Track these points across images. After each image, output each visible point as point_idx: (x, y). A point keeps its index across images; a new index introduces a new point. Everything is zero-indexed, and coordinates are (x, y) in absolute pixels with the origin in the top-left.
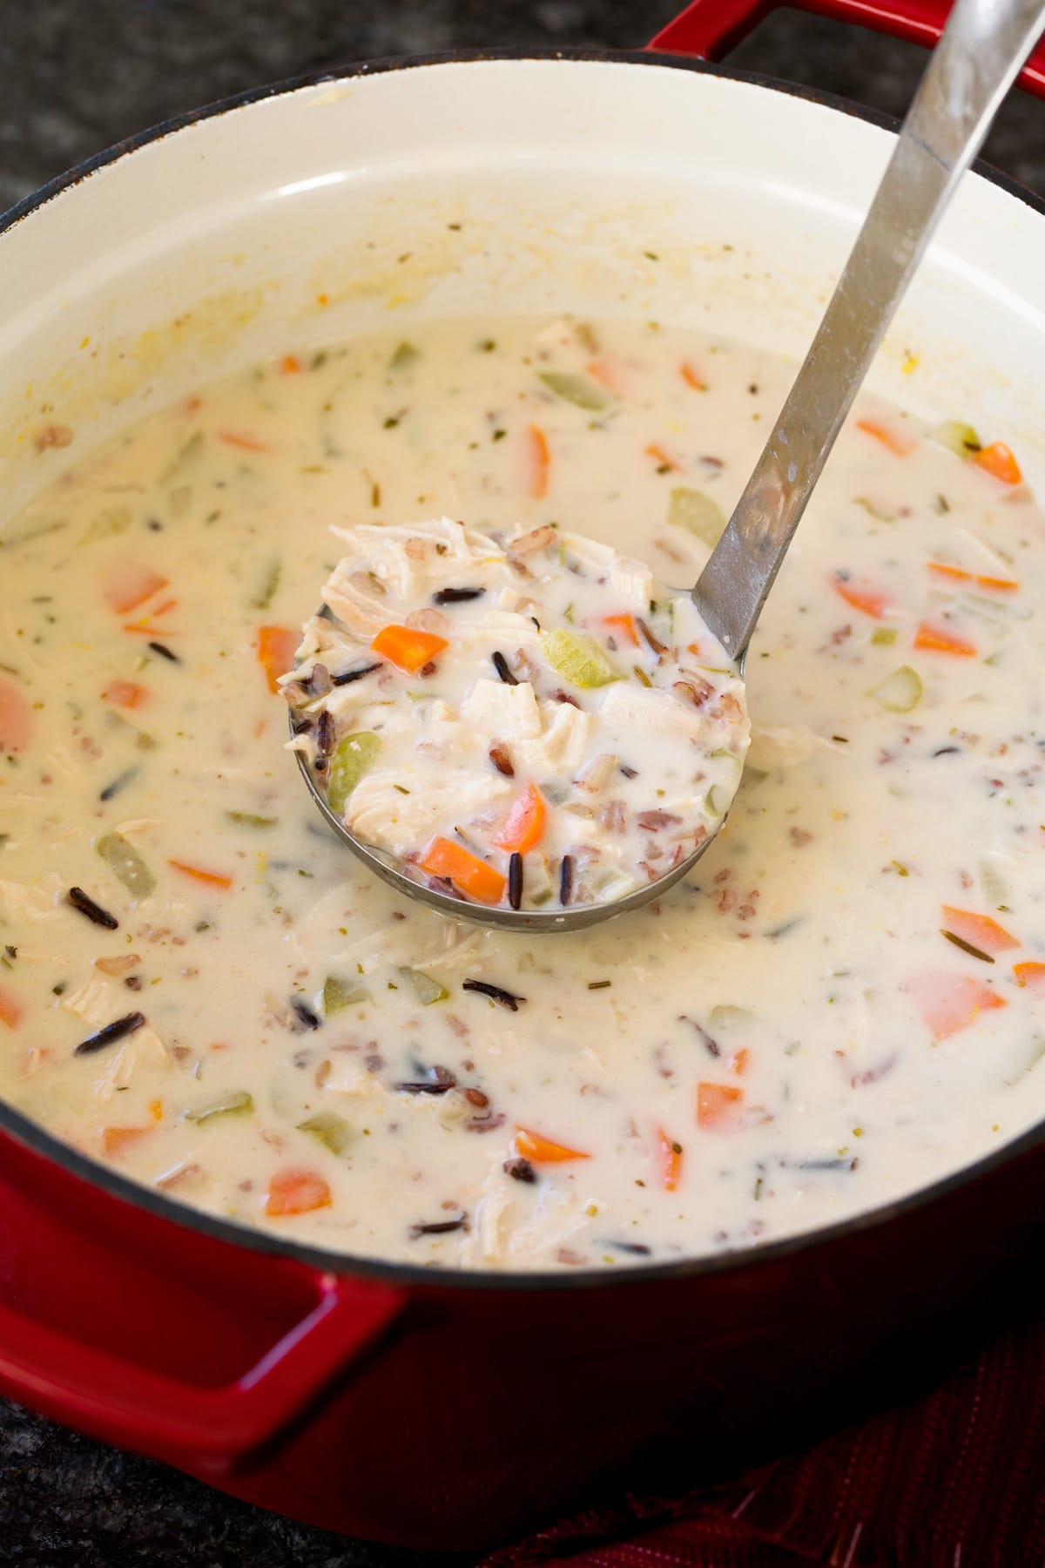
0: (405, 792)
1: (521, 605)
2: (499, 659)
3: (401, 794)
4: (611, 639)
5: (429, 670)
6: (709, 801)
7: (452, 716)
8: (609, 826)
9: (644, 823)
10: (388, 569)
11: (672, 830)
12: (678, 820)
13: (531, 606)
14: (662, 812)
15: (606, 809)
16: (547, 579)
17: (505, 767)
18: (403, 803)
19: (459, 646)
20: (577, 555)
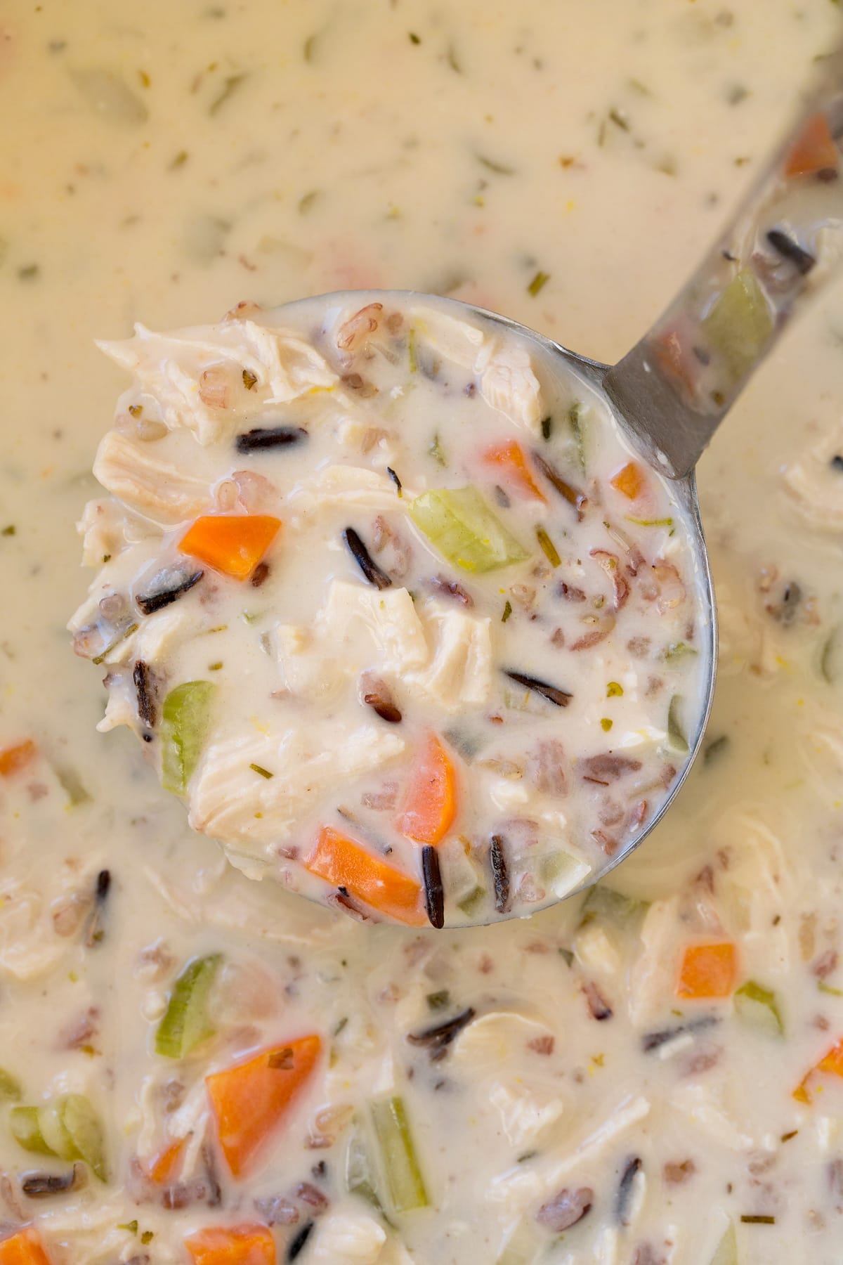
0: (267, 775)
1: (370, 440)
2: (353, 539)
3: (261, 780)
4: (499, 490)
5: (261, 574)
6: (675, 729)
7: (306, 640)
8: (544, 786)
9: (589, 774)
10: (179, 416)
11: (631, 781)
12: (635, 766)
13: (383, 444)
14: (614, 755)
15: (536, 758)
16: (396, 391)
17: (389, 714)
18: (268, 792)
19: (295, 522)
20: (432, 344)
